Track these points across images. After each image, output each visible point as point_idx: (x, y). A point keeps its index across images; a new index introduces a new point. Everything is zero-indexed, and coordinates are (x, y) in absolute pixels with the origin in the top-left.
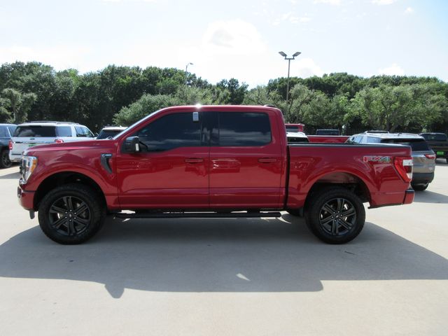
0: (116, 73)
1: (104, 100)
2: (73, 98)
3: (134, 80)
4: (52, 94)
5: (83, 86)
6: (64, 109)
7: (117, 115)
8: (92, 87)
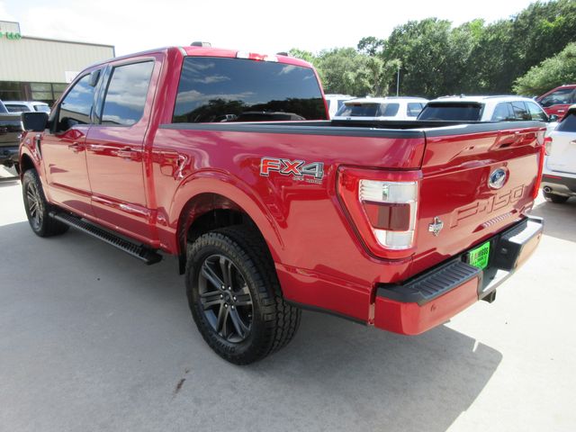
0: (540, 13)
1: (513, 58)
2: (469, 61)
3: (568, 20)
4: (443, 58)
5: (483, 42)
6: (455, 77)
7: (519, 80)
8: (496, 41)
